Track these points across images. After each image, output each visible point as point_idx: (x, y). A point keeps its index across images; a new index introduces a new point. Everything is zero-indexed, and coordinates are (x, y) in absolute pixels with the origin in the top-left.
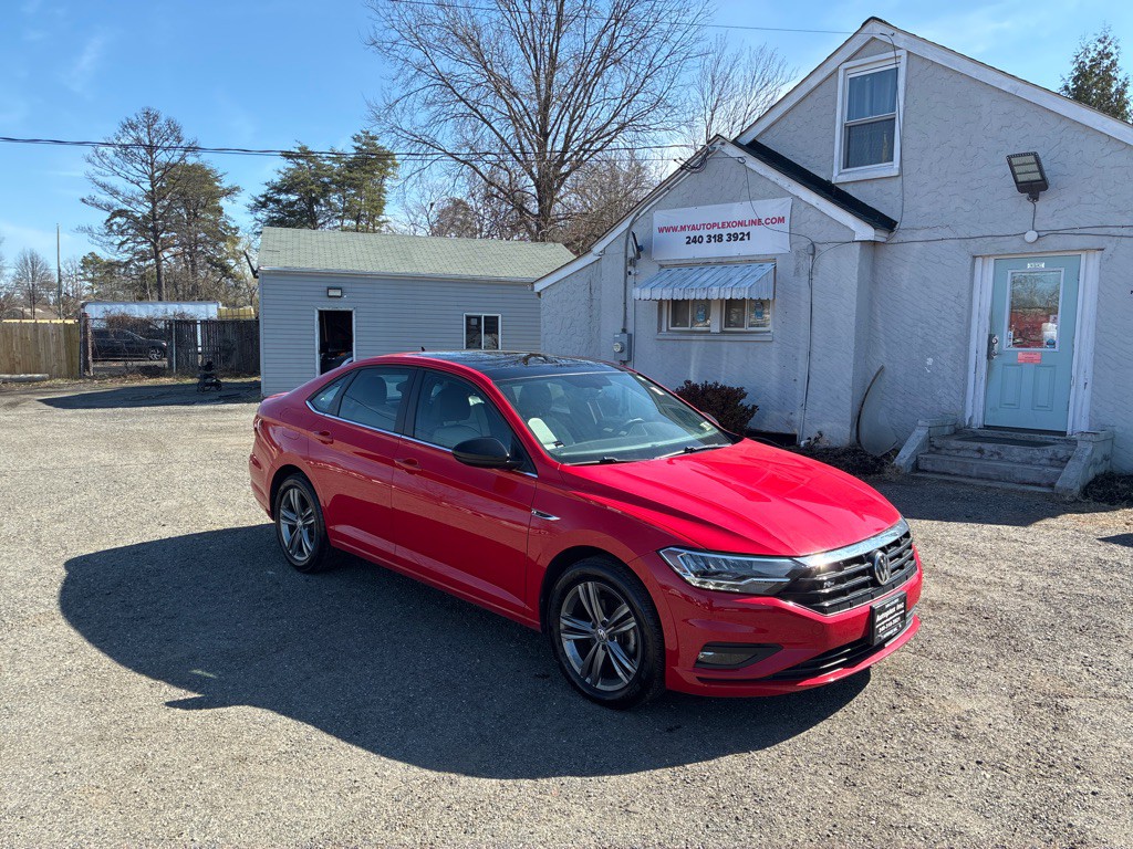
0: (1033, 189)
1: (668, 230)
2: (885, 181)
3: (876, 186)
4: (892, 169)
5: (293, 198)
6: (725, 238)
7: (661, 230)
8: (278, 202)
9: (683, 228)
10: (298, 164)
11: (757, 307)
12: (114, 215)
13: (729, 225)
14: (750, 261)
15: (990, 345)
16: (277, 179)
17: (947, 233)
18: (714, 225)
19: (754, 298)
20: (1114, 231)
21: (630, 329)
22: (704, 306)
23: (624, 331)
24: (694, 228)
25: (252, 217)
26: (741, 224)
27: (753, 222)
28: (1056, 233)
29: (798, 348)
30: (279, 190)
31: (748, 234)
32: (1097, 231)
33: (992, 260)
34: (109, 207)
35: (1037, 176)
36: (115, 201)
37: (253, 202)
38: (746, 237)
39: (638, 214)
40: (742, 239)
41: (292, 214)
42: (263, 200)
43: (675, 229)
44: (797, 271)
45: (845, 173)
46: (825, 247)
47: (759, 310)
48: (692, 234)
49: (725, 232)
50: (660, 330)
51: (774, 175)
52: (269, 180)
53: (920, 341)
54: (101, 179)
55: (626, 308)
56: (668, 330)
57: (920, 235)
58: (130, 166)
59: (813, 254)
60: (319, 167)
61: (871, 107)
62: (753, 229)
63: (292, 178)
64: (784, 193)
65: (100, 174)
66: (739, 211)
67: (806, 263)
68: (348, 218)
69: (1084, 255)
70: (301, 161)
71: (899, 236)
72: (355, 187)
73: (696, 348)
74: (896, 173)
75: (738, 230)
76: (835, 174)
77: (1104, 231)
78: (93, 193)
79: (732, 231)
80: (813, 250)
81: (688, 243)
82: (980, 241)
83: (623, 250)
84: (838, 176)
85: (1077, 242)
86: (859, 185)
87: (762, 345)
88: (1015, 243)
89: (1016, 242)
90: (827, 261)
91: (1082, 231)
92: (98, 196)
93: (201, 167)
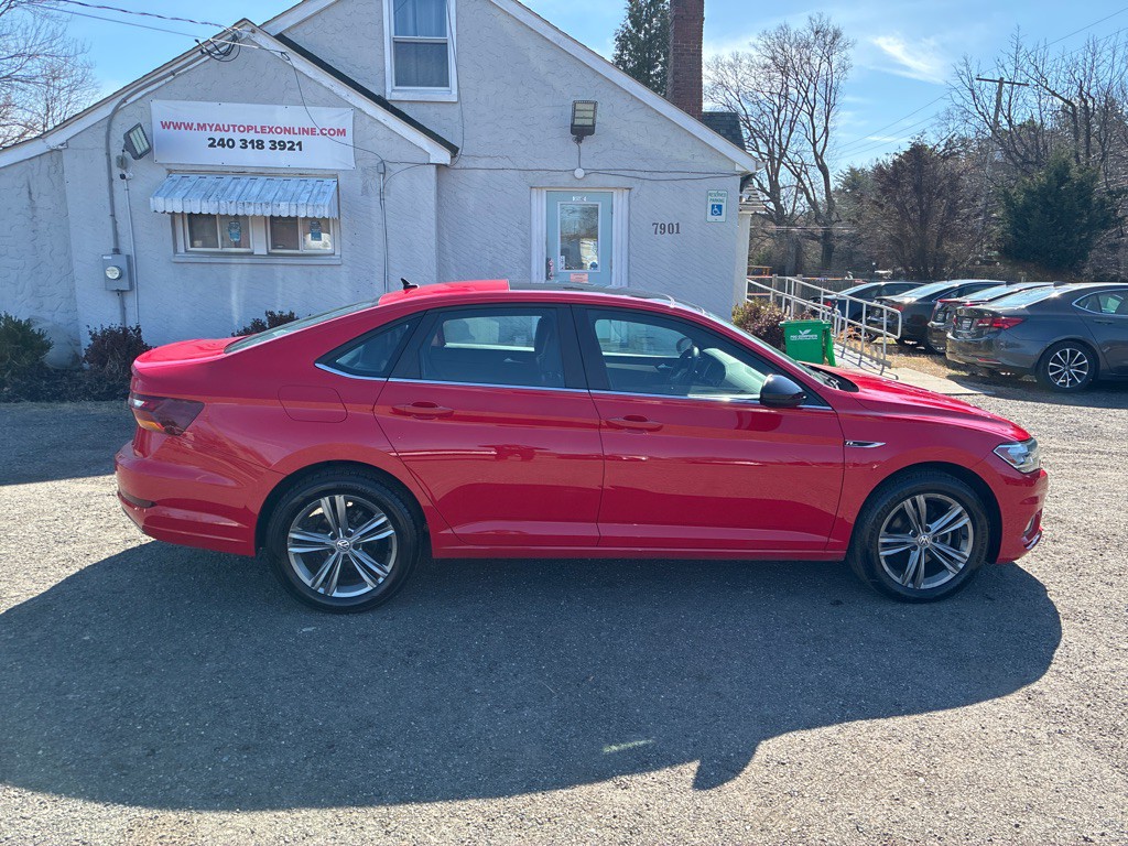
0: (581, 132)
1: (177, 126)
2: (445, 105)
3: (434, 109)
4: (449, 94)
6: (267, 145)
7: (165, 125)
9: (202, 127)
11: (312, 227)
13: (271, 130)
14: (302, 175)
15: (548, 266)
17: (507, 163)
18: (249, 129)
19: (310, 216)
20: (639, 174)
21: (127, 248)
22: (238, 223)
23: (117, 251)
24: (218, 128)
26: (287, 130)
27: (304, 131)
28: (597, 172)
29: (373, 272)
31: (299, 144)
32: (627, 173)
33: (544, 191)
35: (589, 122)
38: (297, 147)
39: (124, 101)
40: (290, 149)
43: (189, 127)
44: (365, 191)
45: (398, 90)
46: (396, 168)
47: (315, 230)
48: (218, 136)
49: (266, 138)
50: (176, 251)
51: (327, 80)
53: (489, 264)
55: (115, 222)
56: (186, 251)
57: (482, 163)
59: (384, 174)
61: (415, 27)
62: (303, 138)
64: (341, 103)
66: (285, 116)
67: (376, 183)
69: (615, 192)
71: (462, 163)
73: (238, 273)
74: (455, 100)
75: (286, 138)
76: (388, 90)
77: (632, 174)
79: (277, 138)
80: (383, 169)
81: (211, 145)
82: (537, 174)
83: (103, 145)
84: (393, 93)
85: (613, 181)
86: (416, 105)
87: (328, 268)
88: (565, 179)
89: (567, 176)
90: (400, 182)
91: (619, 172)
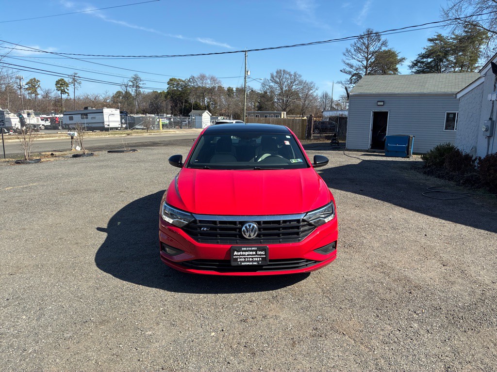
5: (429, 60)
8: (423, 62)
10: (435, 43)
12: (353, 76)
16: (424, 52)
23: (491, 119)
25: (410, 71)
30: (423, 56)
34: (350, 73)
36: (352, 70)
37: (411, 64)
41: (428, 68)
42: (415, 62)
52: (420, 53)
54: (347, 61)
58: (359, 55)
60: (446, 43)
63: (430, 50)
65: (347, 59)
68: (457, 67)
70: (437, 42)
72: (463, 51)
78: (345, 67)
92: (347, 68)
93: (389, 51)
